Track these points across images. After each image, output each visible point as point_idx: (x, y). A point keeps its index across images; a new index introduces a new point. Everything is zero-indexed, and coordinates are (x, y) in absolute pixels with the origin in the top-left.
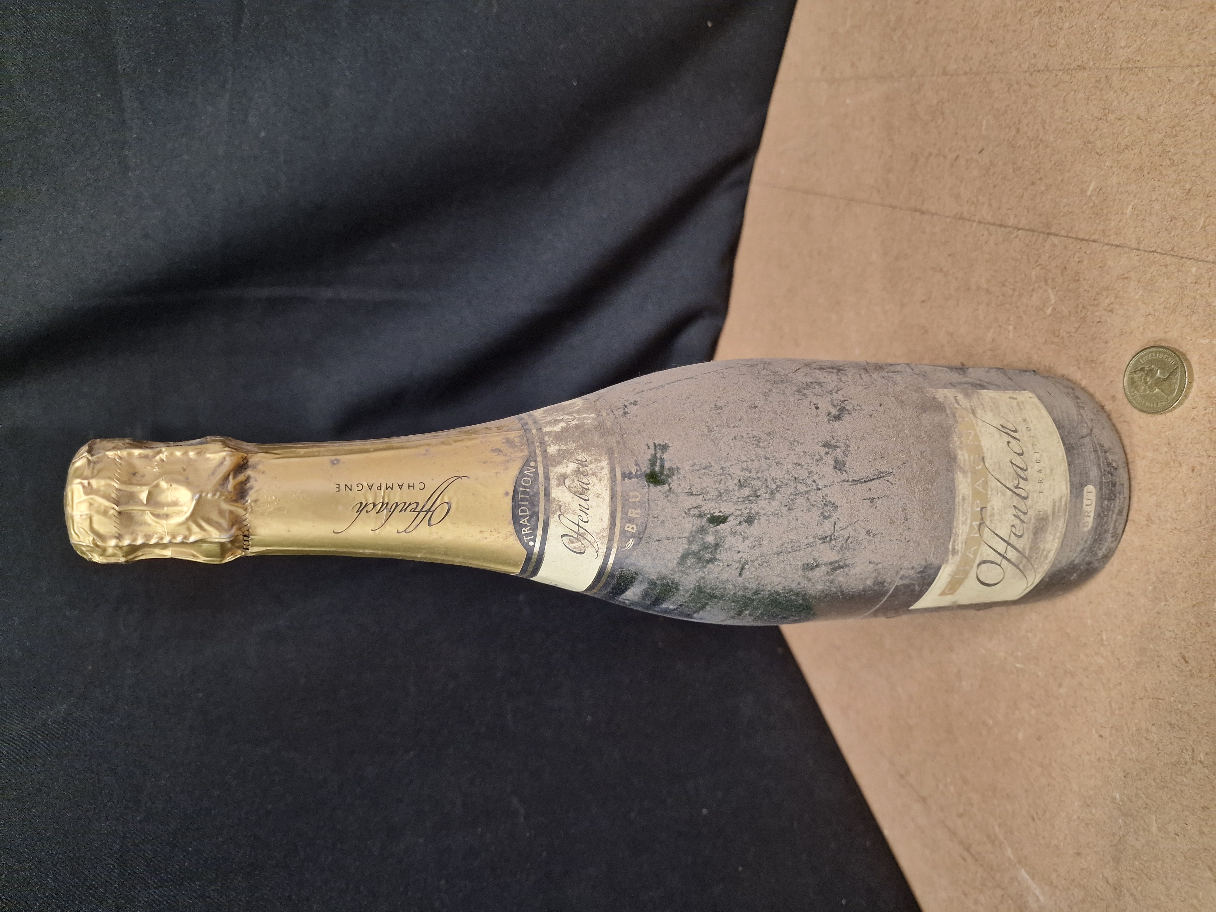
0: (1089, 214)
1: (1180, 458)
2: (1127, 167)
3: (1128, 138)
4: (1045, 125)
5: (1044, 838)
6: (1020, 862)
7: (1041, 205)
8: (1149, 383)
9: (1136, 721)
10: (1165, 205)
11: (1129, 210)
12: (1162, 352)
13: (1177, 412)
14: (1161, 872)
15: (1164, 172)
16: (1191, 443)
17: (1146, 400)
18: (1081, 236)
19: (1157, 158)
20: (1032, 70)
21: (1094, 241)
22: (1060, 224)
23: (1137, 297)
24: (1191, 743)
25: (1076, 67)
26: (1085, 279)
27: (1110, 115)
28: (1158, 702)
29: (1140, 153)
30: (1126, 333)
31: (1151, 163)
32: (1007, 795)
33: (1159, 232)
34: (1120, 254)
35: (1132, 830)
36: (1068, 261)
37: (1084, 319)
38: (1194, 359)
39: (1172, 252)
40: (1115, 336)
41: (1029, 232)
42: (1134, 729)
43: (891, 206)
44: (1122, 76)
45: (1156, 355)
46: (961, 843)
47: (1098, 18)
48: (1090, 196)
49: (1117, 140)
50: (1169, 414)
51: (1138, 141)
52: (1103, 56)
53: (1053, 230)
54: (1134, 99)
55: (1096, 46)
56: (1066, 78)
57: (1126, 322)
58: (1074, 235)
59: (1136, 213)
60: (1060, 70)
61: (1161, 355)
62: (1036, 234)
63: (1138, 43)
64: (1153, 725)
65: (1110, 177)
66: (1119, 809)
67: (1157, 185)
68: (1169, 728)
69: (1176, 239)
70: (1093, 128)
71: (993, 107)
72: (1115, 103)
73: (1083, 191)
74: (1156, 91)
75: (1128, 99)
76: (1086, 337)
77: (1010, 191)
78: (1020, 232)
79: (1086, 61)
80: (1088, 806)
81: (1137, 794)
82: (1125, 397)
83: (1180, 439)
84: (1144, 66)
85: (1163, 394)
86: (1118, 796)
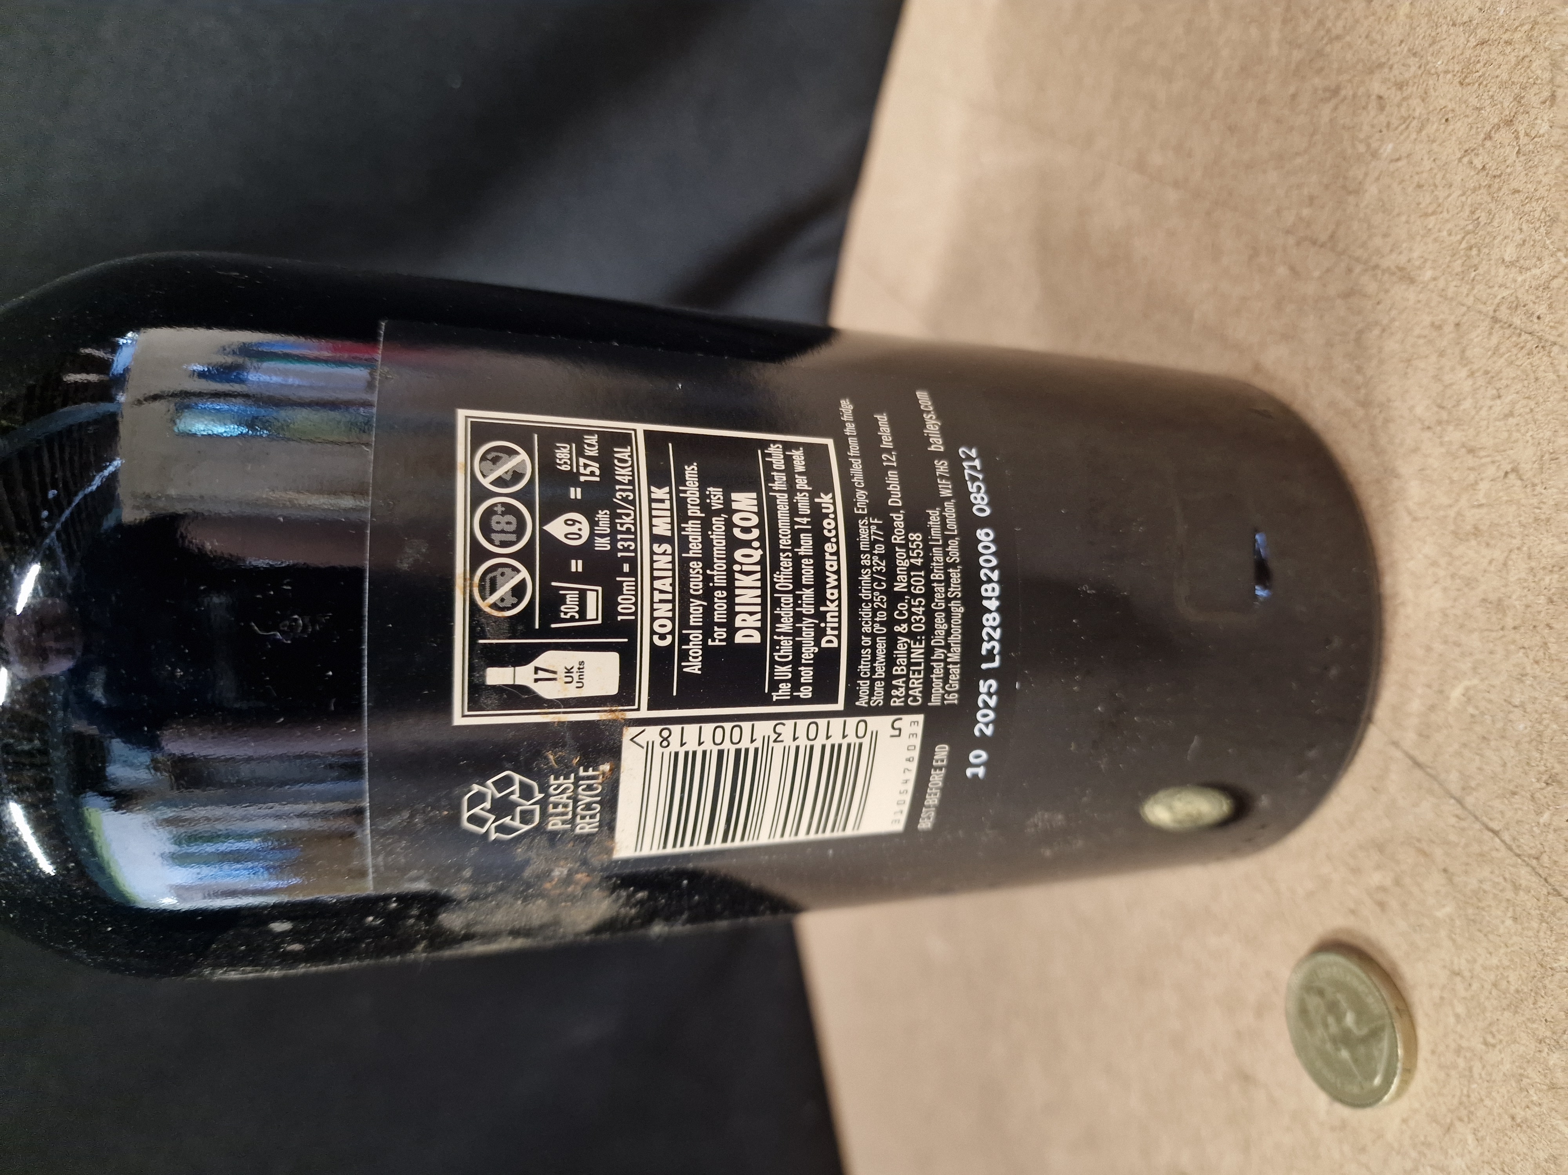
2: (1468, 584)
3: (1484, 510)
10: (1540, 735)
15: (1553, 649)
19: (1542, 600)
20: (1301, 233)
23: (1440, 914)
25: (1393, 267)
27: (1451, 428)
29: (1505, 564)
31: (1528, 606)
33: (1514, 793)
39: (1534, 862)
44: (1494, 340)
47: (1460, 160)
49: (1457, 501)
51: (1505, 530)
52: (1457, 266)
54: (1511, 414)
55: (1445, 233)
59: (1471, 710)
63: (1546, 267)
67: (1528, 669)
69: (1551, 836)
72: (1467, 404)
75: (1499, 407)
79: (1417, 263)
84: (1552, 339)
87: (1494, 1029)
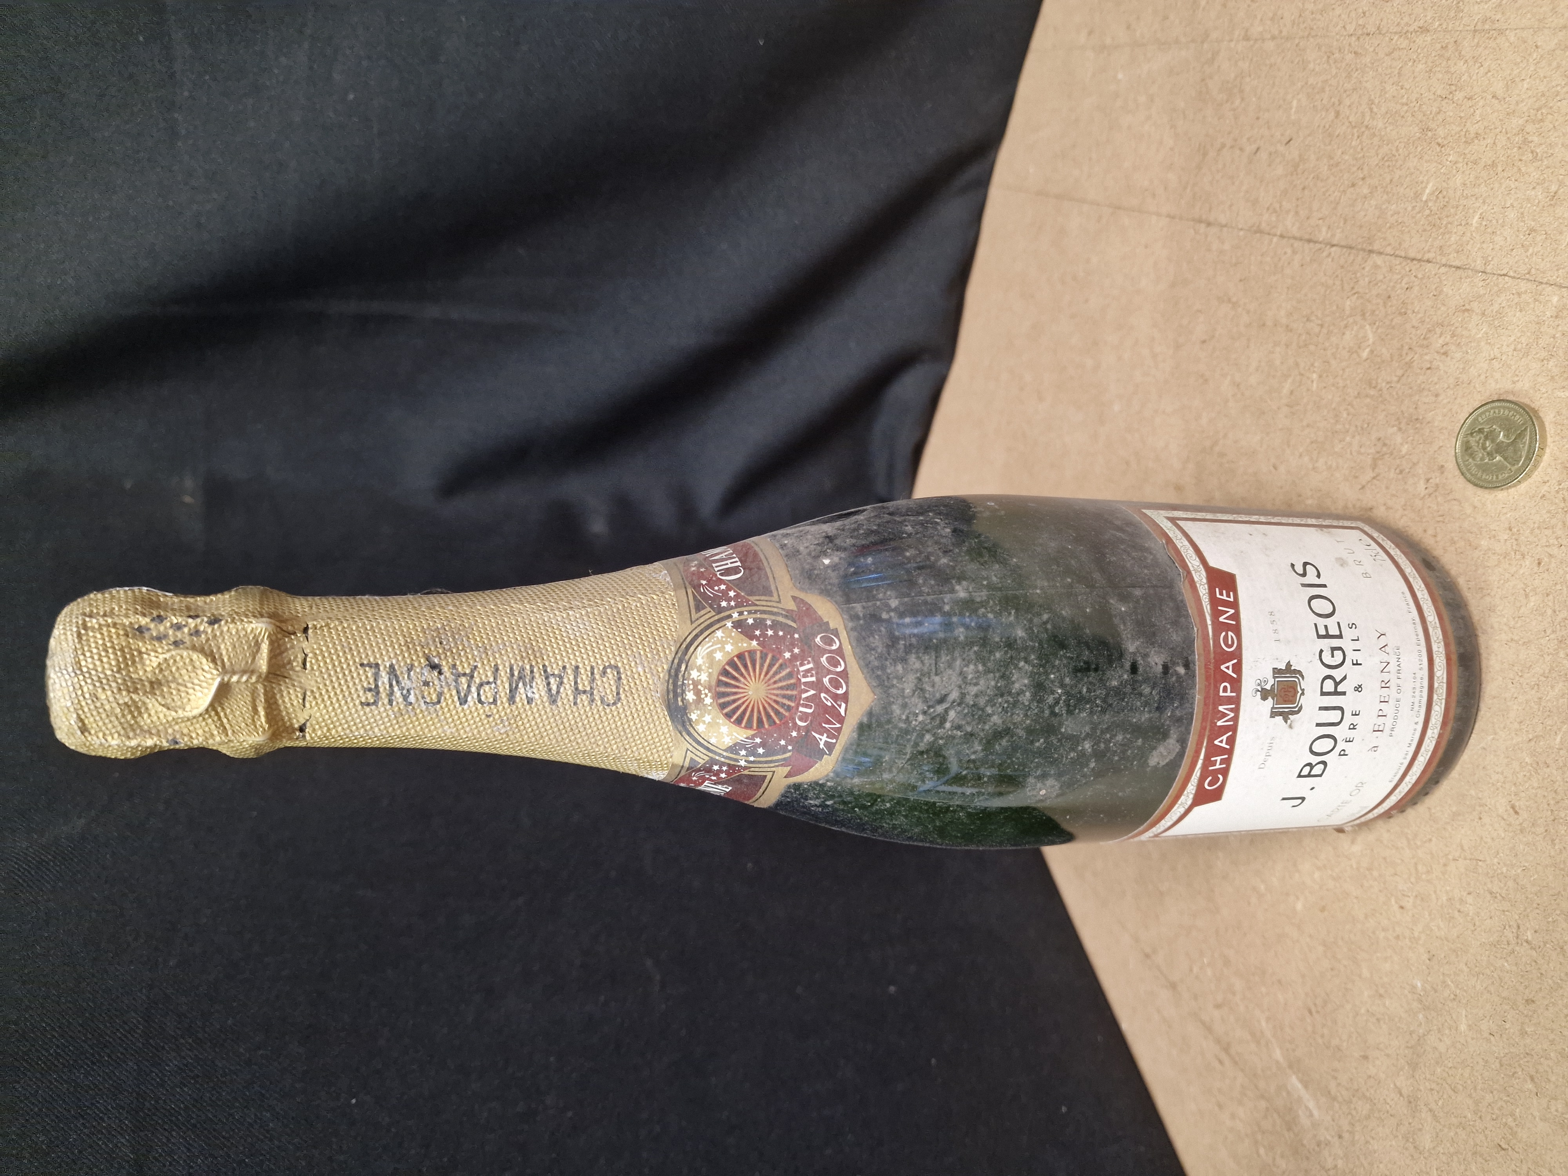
0: (1423, 225)
1: (1523, 548)
2: (1475, 163)
3: (1480, 123)
4: (1373, 106)
5: (1322, 1036)
6: (1290, 1066)
7: (1362, 213)
8: (1489, 449)
9: (1448, 888)
10: (1522, 214)
11: (1475, 221)
12: (1508, 408)
13: (1523, 487)
14: (1469, 1082)
15: (1523, 169)
16: (1539, 528)
17: (1484, 471)
18: (1412, 254)
19: (1515, 150)
20: (1360, 32)
21: (1428, 261)
22: (1385, 239)
23: (1480, 335)
24: (1517, 917)
25: (1417, 29)
26: (1414, 312)
27: (1457, 92)
28: (1477, 864)
29: (1494, 143)
30: (1462, 383)
31: (1508, 157)
32: (1279, 981)
33: (1513, 250)
34: (1461, 278)
35: (1435, 1028)
36: (1394, 287)
37: (1409, 364)
38: (1548, 418)
39: (1528, 276)
40: (1449, 387)
41: (1345, 250)
42: (1444, 898)
43: (1169, 216)
44: (1476, 41)
45: (1499, 411)
46: (1218, 1041)
48: (1426, 201)
49: (1465, 126)
50: (1512, 491)
51: (1492, 127)
52: (1452, 14)
53: (1376, 247)
54: (1489, 71)
56: (1404, 43)
57: (1464, 369)
58: (1403, 254)
59: (1484, 223)
60: (1396, 33)
61: (1506, 412)
62: (1354, 251)
64: (1469, 894)
65: (1454, 176)
66: (1420, 1001)
67: (1513, 186)
68: (1488, 896)
69: (1534, 258)
70: (1434, 110)
71: (1306, 83)
72: (1465, 77)
73: (1417, 195)
74: (1519, 60)
75: (1482, 71)
76: (1411, 388)
77: (1324, 194)
78: (1334, 249)
79: (1430, 21)
80: (1381, 996)
81: (1444, 982)
82: (1456, 467)
83: (1524, 523)
84: (1505, 28)
85: (1506, 463)
86: (1419, 985)
87: (1517, 373)
